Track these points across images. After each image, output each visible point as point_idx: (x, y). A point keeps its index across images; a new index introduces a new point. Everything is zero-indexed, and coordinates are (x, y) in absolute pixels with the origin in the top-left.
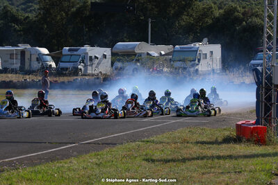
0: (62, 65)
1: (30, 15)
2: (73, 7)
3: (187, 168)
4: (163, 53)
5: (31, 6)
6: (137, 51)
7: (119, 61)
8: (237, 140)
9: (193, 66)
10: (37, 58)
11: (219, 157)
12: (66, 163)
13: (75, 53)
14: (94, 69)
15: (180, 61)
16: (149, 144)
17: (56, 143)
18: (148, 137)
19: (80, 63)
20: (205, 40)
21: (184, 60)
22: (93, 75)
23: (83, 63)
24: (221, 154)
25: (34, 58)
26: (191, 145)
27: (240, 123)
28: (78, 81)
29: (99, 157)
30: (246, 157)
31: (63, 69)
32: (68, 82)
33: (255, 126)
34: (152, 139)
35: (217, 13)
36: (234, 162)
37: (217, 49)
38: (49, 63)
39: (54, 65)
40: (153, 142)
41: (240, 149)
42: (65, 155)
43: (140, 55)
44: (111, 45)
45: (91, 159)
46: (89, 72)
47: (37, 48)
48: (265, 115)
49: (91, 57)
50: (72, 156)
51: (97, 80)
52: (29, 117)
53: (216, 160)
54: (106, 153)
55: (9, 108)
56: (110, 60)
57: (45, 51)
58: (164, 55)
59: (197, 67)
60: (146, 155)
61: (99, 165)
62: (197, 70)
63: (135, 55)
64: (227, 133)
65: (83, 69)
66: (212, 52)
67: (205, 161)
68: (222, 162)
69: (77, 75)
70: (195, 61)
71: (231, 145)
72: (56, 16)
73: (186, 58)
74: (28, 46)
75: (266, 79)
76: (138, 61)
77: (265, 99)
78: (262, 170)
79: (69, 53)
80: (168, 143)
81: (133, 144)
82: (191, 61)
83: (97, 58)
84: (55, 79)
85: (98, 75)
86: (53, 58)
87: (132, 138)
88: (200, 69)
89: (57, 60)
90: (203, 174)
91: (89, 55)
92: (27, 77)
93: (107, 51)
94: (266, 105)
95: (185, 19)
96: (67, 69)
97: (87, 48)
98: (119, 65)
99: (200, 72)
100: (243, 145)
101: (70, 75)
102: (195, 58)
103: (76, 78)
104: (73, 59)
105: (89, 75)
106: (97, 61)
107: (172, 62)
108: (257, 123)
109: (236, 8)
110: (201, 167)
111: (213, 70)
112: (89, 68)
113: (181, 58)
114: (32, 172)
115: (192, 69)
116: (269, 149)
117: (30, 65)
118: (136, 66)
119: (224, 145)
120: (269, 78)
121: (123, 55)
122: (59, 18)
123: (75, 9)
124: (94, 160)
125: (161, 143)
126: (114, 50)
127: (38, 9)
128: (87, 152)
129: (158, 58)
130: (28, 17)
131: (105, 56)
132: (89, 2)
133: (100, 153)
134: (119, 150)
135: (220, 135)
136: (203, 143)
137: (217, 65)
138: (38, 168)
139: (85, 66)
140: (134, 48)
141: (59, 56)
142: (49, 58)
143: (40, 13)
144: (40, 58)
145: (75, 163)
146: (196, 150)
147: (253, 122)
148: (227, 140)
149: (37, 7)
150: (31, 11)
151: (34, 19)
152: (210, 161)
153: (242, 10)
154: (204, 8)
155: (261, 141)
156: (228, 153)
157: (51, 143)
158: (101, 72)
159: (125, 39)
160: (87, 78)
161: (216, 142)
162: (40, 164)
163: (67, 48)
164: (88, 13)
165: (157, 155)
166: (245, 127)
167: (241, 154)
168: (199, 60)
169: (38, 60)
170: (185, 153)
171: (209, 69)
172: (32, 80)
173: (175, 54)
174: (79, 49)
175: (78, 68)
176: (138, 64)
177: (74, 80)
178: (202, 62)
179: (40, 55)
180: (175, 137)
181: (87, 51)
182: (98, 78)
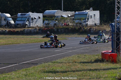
0: (17, 22)
4: (69, 15)
6: (56, 15)
7: (47, 20)
9: (85, 22)
10: (4, 19)
13: (24, 16)
14: (34, 24)
15: (78, 19)
16: (55, 63)
17: (7, 64)
18: (55, 60)
19: (27, 21)
20: (91, 9)
21: (80, 19)
22: (33, 27)
23: (28, 21)
26: (77, 64)
27: (103, 52)
28: (25, 31)
31: (18, 24)
32: (20, 31)
34: (57, 61)
36: (98, 72)
37: (97, 13)
39: (12, 22)
43: (58, 17)
44: (42, 12)
45: (23, 72)
46: (31, 26)
47: (5, 14)
48: (116, 47)
49: (32, 18)
54: (31, 69)
56: (42, 19)
57: (8, 15)
58: (70, 17)
60: (52, 69)
62: (87, 24)
63: (55, 17)
64: (97, 57)
65: (28, 24)
66: (95, 15)
67: (82, 72)
69: (25, 28)
70: (86, 19)
71: (98, 63)
73: (81, 18)
76: (56, 20)
77: (116, 39)
78: (111, 77)
79: (21, 16)
80: (65, 63)
82: (84, 20)
83: (36, 19)
84: (14, 30)
87: (46, 61)
88: (88, 24)
89: (14, 20)
90: (80, 79)
91: (31, 17)
93: (41, 15)
94: (117, 42)
97: (30, 13)
98: (46, 22)
100: (104, 64)
101: (21, 27)
102: (86, 18)
103: (24, 29)
104: (23, 19)
105: (31, 27)
106: (35, 20)
107: (74, 20)
108: (112, 52)
111: (95, 24)
112: (31, 24)
113: (79, 18)
115: (84, 24)
116: (118, 65)
118: (55, 23)
119: (95, 64)
121: (49, 17)
125: (62, 63)
126: (44, 15)
129: (67, 19)
131: (39, 18)
133: (28, 69)
134: (39, 67)
135: (93, 58)
136: (84, 63)
137: (98, 21)
139: (29, 23)
141: (16, 18)
142: (11, 19)
146: (79, 67)
147: (110, 51)
148: (97, 61)
152: (85, 72)
155: (114, 61)
157: (4, 64)
158: (37, 26)
159: (50, 9)
160: (30, 29)
161: (91, 62)
163: (20, 14)
165: (58, 69)
166: (106, 54)
168: (88, 19)
169: (5, 20)
170: (73, 68)
171: (94, 23)
172: (2, 30)
173: (76, 16)
174: (25, 14)
175: (25, 24)
176: (57, 21)
177: (23, 30)
178: (90, 20)
179: (6, 17)
180: (70, 60)
181: (30, 15)
182: (36, 29)
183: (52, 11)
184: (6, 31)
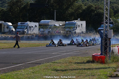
0: (18, 30)
1: (4, 9)
2: (22, 5)
3: (71, 74)
4: (61, 25)
5: (4, 5)
6: (50, 24)
7: (42, 28)
8: (93, 62)
9: (74, 30)
10: (7, 27)
11: (85, 69)
12: (19, 72)
13: (23, 25)
14: (31, 32)
15: (68, 28)
16: (55, 63)
17: (15, 63)
18: (54, 60)
19: (25, 29)
20: (79, 19)
21: (70, 28)
22: (31, 34)
23: (27, 29)
24: (86, 68)
25: (6, 27)
26: (73, 64)
27: (94, 54)
29: (33, 69)
30: (96, 69)
31: (18, 31)
33: (101, 56)
34: (56, 61)
35: (84, 8)
36: (91, 71)
37: (84, 23)
38: (12, 29)
39: (14, 30)
40: (57, 63)
41: (94, 65)
42: (19, 69)
43: (51, 26)
44: (38, 21)
45: (30, 70)
46: (29, 33)
47: (7, 23)
48: (104, 51)
49: (30, 26)
50: (22, 69)
51: (33, 36)
52: (58, 46)
53: (84, 70)
54: (37, 68)
55: (52, 44)
56: (38, 28)
57: (10, 24)
59: (75, 31)
60: (54, 68)
61: (33, 73)
62: (75, 32)
63: (49, 26)
64: (88, 59)
65: (26, 32)
66: (82, 24)
67: (79, 70)
68: (86, 71)
69: (24, 34)
71: (90, 64)
72: (15, 9)
74: (3, 22)
75: (105, 36)
77: (105, 44)
78: (103, 75)
79: (21, 25)
80: (63, 63)
81: (48, 64)
82: (73, 28)
83: (33, 27)
85: (33, 34)
86: (14, 27)
87: (48, 61)
89: (15, 28)
90: (78, 76)
91: (29, 26)
92: (3, 35)
93: (37, 24)
94: (105, 47)
95: (70, 10)
96: (20, 31)
97: (28, 23)
98: (42, 30)
99: (77, 33)
100: (95, 64)
101: (21, 34)
102: (75, 26)
104: (22, 27)
105: (29, 34)
106: (32, 28)
107: (65, 29)
108: (101, 54)
109: (92, 5)
110: (77, 73)
112: (29, 31)
114: (5, 76)
115: (73, 32)
116: (106, 66)
117: (4, 30)
118: (49, 30)
119: (87, 64)
120: (106, 35)
121: (44, 26)
122: (16, 10)
123: (23, 6)
124: (31, 70)
125: (60, 63)
126: (40, 24)
127: (8, 6)
128: (28, 67)
129: (59, 27)
130: (3, 9)
131: (36, 26)
132: (29, 3)
133: (34, 67)
134: (42, 66)
135: (85, 60)
136: (78, 63)
137: (84, 30)
138: (8, 74)
139: (28, 30)
140: (49, 22)
141: (16, 26)
142: (12, 27)
143: (8, 8)
144: (8, 27)
145: (23, 72)
146: (75, 66)
147: (99, 54)
148: (88, 62)
149: (7, 5)
150: (4, 7)
151: (6, 10)
152: (81, 71)
153: (95, 6)
154: (79, 5)
155: (103, 62)
156: (89, 67)
157: (13, 63)
158: (34, 33)
159: (45, 19)
160: (28, 35)
161: (84, 63)
162: (8, 72)
163: (20, 23)
164: (29, 8)
165: (59, 68)
166: (96, 56)
167: (94, 68)
168: (76, 28)
169: (7, 28)
170: (70, 67)
171: (81, 31)
172: (5, 36)
173: (66, 25)
174: (25, 23)
175: (24, 31)
176: (50, 29)
177: (23, 36)
178: (78, 28)
179: (8, 25)
180: (66, 61)
181: (28, 24)
182: (33, 35)
183: (46, 21)
184: (8, 37)
